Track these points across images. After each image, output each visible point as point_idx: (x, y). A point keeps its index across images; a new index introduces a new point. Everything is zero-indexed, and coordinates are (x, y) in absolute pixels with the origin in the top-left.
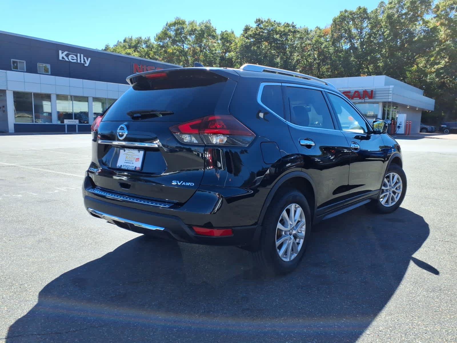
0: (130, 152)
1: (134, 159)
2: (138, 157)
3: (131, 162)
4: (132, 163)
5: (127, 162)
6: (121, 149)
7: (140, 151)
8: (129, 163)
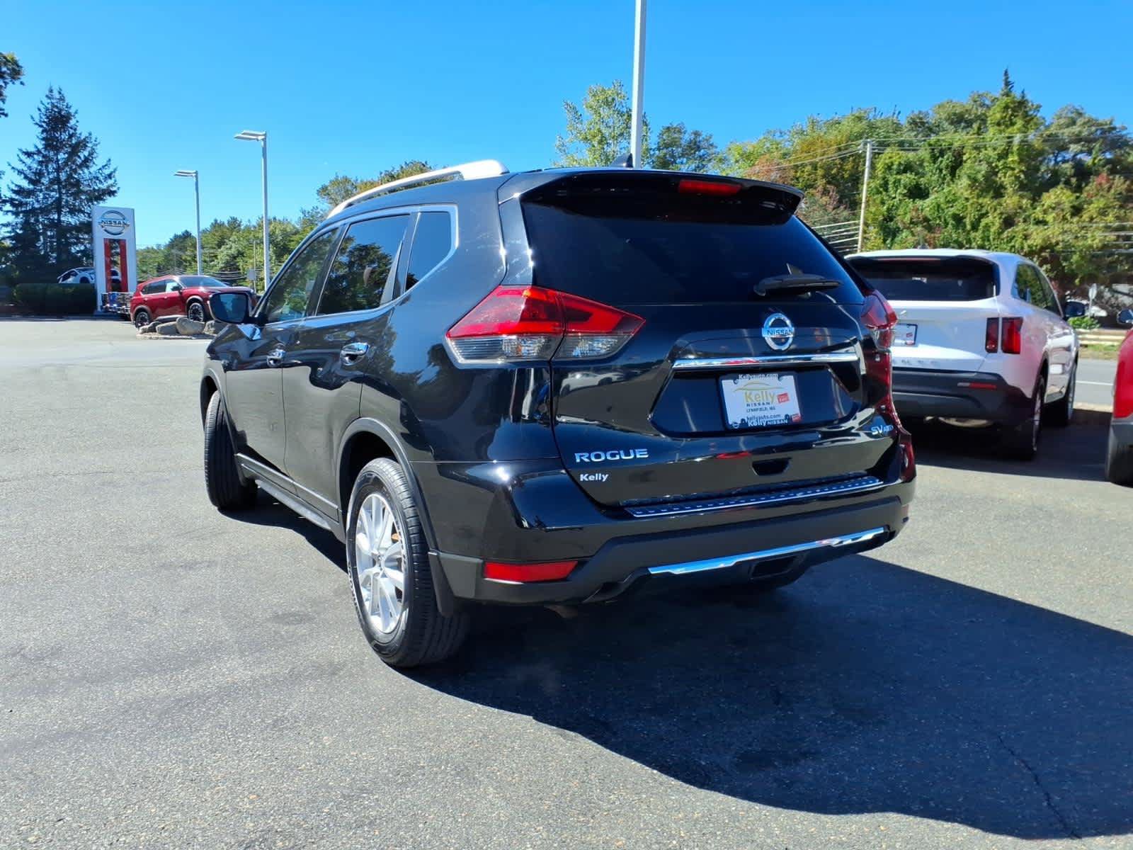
0: (753, 383)
1: (772, 398)
2: (782, 392)
3: (768, 407)
4: (771, 409)
5: (754, 407)
6: (724, 379)
7: (784, 377)
8: (761, 409)
